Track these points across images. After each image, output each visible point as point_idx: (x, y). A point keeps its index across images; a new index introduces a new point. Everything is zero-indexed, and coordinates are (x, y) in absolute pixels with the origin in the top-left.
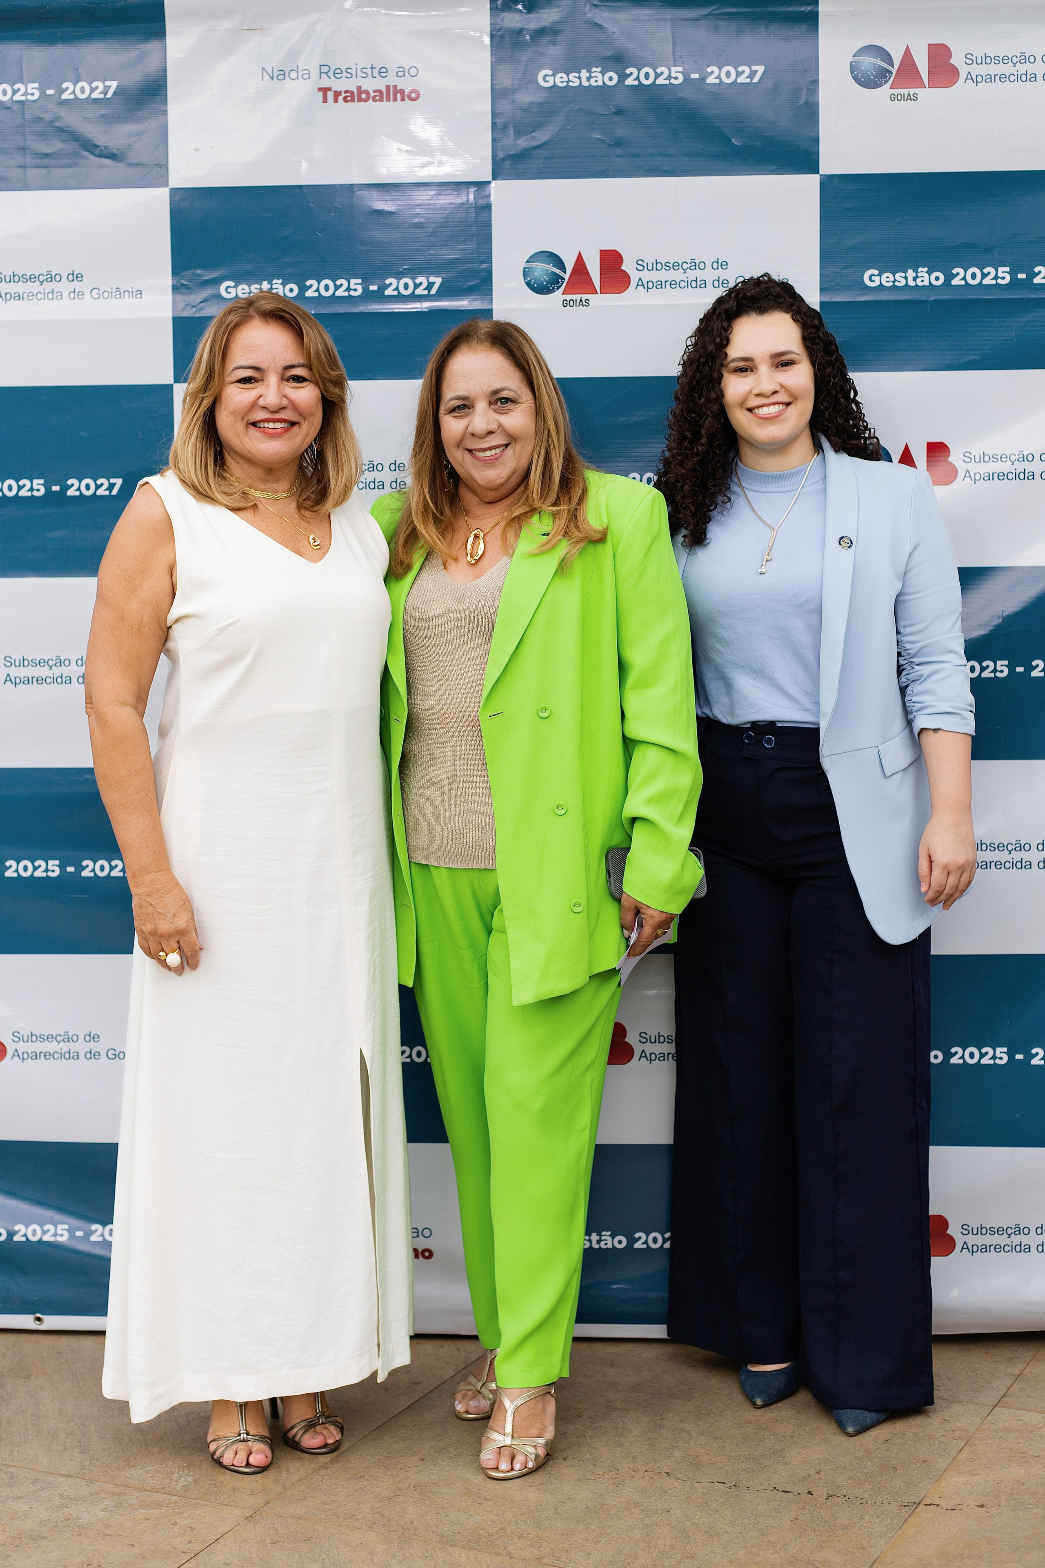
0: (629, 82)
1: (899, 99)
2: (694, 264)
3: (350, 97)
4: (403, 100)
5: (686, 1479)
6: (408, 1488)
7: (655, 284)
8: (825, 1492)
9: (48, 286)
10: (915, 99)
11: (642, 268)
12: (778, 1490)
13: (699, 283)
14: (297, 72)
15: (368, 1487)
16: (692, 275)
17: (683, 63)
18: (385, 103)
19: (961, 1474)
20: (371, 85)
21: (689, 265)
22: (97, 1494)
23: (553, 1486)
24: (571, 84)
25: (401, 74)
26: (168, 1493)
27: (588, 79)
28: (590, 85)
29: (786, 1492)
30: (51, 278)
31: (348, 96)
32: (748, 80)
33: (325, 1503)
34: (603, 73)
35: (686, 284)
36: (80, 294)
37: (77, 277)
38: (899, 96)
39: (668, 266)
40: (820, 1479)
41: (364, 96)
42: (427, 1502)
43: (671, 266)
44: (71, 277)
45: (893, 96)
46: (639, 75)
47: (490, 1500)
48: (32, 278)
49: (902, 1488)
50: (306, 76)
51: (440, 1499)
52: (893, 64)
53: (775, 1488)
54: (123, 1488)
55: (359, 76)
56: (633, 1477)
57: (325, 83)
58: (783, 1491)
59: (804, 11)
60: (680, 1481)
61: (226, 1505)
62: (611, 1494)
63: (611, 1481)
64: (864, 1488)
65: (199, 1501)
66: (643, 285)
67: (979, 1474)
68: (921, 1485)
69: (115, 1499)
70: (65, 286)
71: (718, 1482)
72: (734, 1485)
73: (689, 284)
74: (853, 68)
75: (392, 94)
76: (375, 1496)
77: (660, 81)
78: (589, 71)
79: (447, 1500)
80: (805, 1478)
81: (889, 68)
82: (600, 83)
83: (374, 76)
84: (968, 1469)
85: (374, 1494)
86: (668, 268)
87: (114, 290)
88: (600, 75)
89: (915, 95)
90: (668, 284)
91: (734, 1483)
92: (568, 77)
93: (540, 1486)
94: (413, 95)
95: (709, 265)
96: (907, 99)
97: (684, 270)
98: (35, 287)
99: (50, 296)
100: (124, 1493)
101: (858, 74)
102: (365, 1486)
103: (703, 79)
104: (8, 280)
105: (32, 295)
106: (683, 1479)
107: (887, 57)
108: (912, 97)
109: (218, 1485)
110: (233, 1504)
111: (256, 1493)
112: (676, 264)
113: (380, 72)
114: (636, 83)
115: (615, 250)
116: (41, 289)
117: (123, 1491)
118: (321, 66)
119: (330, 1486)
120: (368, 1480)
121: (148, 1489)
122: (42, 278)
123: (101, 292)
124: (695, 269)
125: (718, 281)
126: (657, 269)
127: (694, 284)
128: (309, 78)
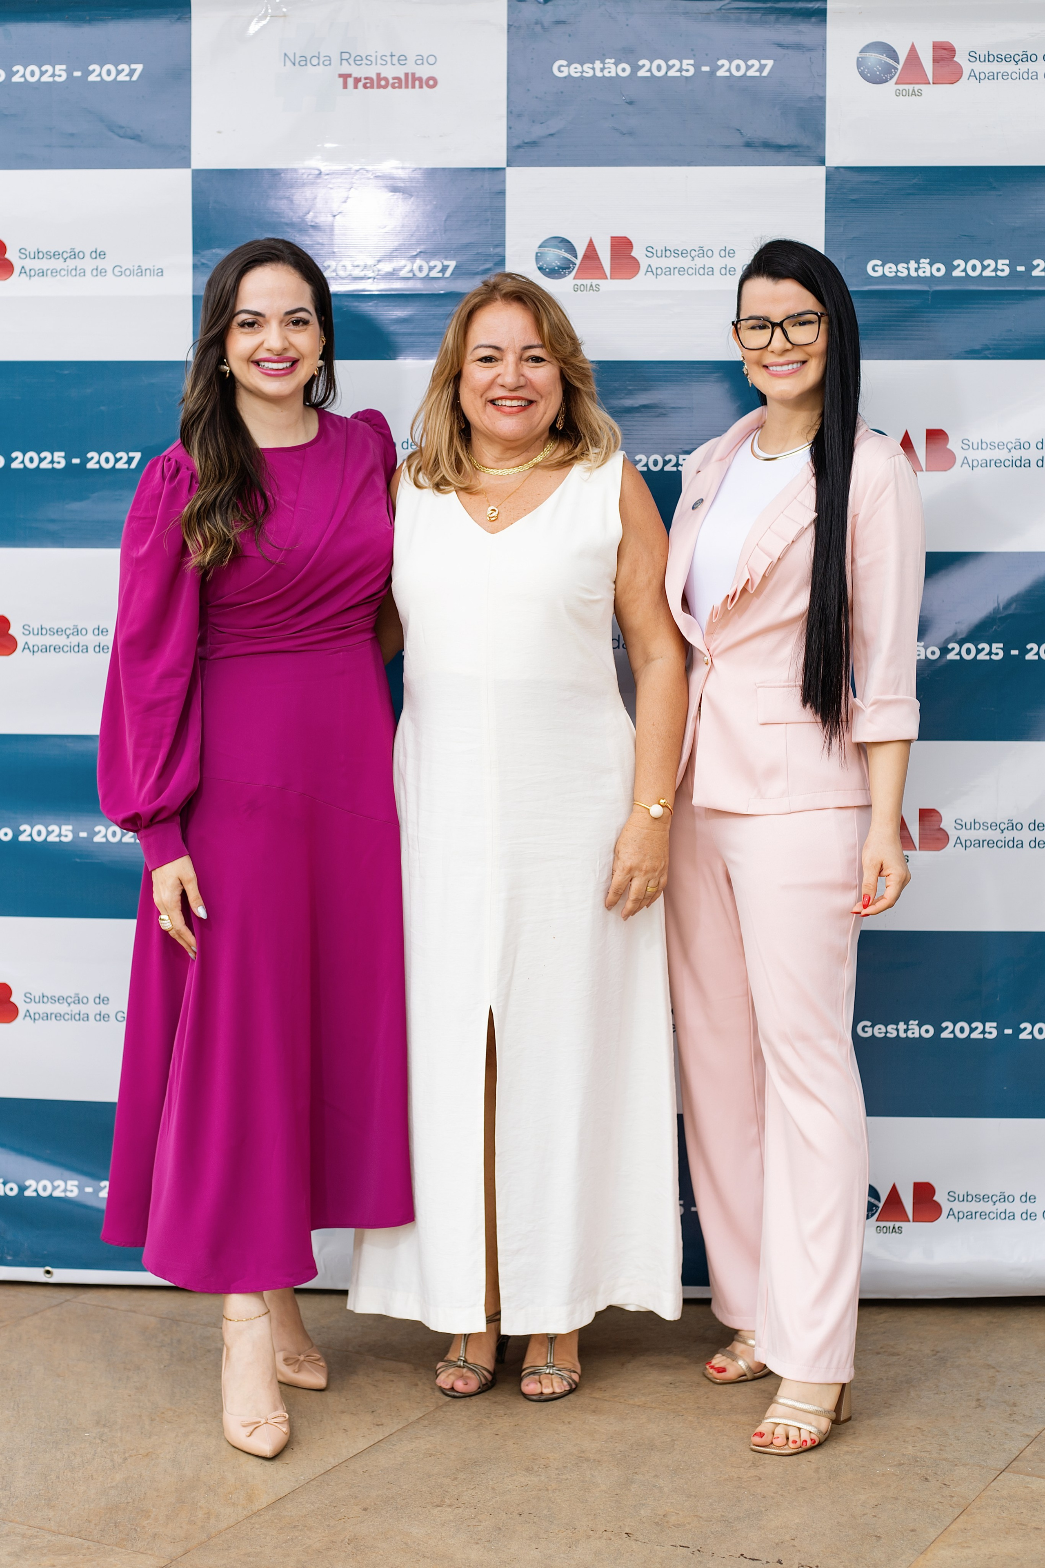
0: (642, 73)
1: (904, 94)
2: (701, 252)
3: (369, 83)
4: (421, 87)
5: (647, 1541)
6: (342, 1541)
7: (664, 271)
8: (796, 1561)
9: (71, 263)
10: (919, 94)
11: (651, 254)
12: (746, 1558)
13: (706, 271)
14: (319, 58)
15: (300, 1538)
16: (700, 262)
17: (694, 55)
18: (403, 90)
19: (950, 1546)
20: (389, 72)
21: (697, 253)
22: (7, 1536)
23: (500, 1544)
24: (585, 74)
25: (419, 62)
26: (84, 1537)
27: (602, 70)
28: (604, 76)
29: (754, 1560)
30: (74, 255)
31: (367, 83)
32: (758, 74)
33: (249, 1555)
34: (616, 64)
35: (694, 271)
36: (102, 272)
37: (100, 255)
38: (904, 91)
39: (676, 253)
40: (794, 1546)
41: (383, 83)
42: (359, 1558)
43: (680, 253)
44: (94, 255)
45: (898, 91)
46: (651, 67)
47: (428, 1558)
48: (56, 255)
49: (882, 1560)
50: (327, 63)
51: (374, 1555)
52: (898, 59)
53: (742, 1555)
54: (37, 1530)
55: (378, 63)
56: (589, 1537)
57: (345, 69)
58: (750, 1559)
59: (812, 8)
60: (640, 1543)
61: (142, 1553)
62: (562, 1555)
63: (565, 1540)
64: (840, 1558)
65: (114, 1548)
66: (652, 271)
67: (970, 1547)
68: (904, 1557)
69: (25, 1542)
70: (88, 264)
71: (680, 1546)
72: (698, 1550)
73: (697, 272)
74: (860, 63)
75: (411, 81)
76: (305, 1548)
77: (672, 73)
78: (603, 62)
79: (382, 1555)
80: (777, 1544)
81: (895, 64)
82: (613, 74)
83: (394, 63)
84: (960, 1541)
85: (304, 1547)
86: (677, 255)
87: (136, 268)
88: (613, 67)
89: (920, 91)
90: (676, 270)
91: (699, 1548)
92: (582, 67)
93: (486, 1544)
94: (431, 82)
95: (716, 253)
96: (912, 94)
97: (693, 257)
98: (58, 264)
99: (74, 273)
100: (36, 1536)
101: (864, 69)
102: (297, 1537)
103: (713, 73)
104: (32, 256)
105: (55, 272)
106: (644, 1541)
107: (892, 53)
108: (917, 93)
109: (139, 1530)
110: (150, 1552)
111: (178, 1540)
112: (685, 252)
113: (399, 60)
114: (648, 74)
115: (625, 237)
116: (64, 265)
117: (35, 1534)
118: (342, 53)
119: (258, 1535)
120: (301, 1530)
121: (63, 1532)
122: (65, 255)
123: (123, 270)
124: (703, 256)
125: (726, 268)
126: (666, 256)
127: (702, 271)
128: (330, 64)
